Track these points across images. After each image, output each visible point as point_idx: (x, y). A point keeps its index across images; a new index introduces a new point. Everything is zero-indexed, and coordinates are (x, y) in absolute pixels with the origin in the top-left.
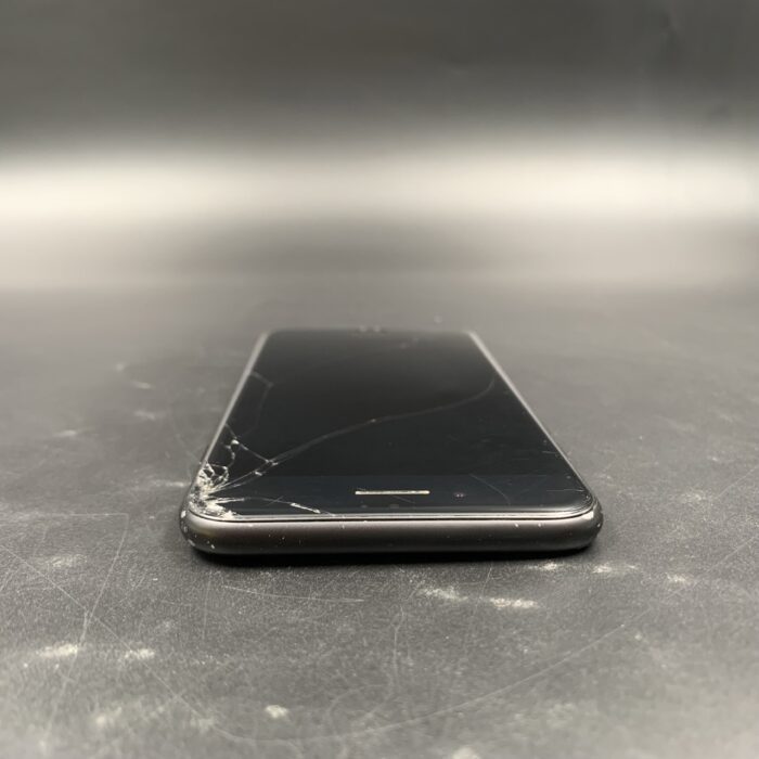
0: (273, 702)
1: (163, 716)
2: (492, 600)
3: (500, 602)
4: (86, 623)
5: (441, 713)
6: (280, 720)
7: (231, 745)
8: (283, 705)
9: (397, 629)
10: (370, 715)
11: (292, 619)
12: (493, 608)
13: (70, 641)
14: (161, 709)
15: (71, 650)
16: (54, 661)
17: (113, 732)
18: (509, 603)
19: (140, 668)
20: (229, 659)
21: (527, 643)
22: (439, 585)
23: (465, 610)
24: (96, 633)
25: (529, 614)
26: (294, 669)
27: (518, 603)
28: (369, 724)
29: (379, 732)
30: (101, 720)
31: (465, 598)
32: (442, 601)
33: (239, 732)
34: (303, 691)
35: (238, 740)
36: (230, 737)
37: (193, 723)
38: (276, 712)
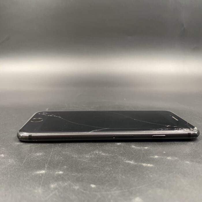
0: (92, 184)
1: (67, 185)
2: (143, 164)
3: (144, 165)
4: (46, 166)
5: (132, 189)
6: (94, 188)
7: (83, 193)
8: (95, 184)
9: (120, 169)
10: (115, 188)
11: (94, 166)
13: (43, 170)
14: (66, 184)
15: (43, 172)
16: (40, 174)
17: (55, 189)
18: (146, 165)
19: (60, 175)
20: (80, 174)
21: (151, 175)
22: (129, 160)
23: (136, 166)
24: (49, 168)
25: (151, 168)
26: (96, 177)
27: (149, 165)
28: (115, 190)
29: (118, 192)
30: (52, 186)
31: (136, 163)
32: (130, 164)
34: (100, 182)
35: (85, 192)
36: (83, 191)
37: (74, 187)
38: (93, 186)
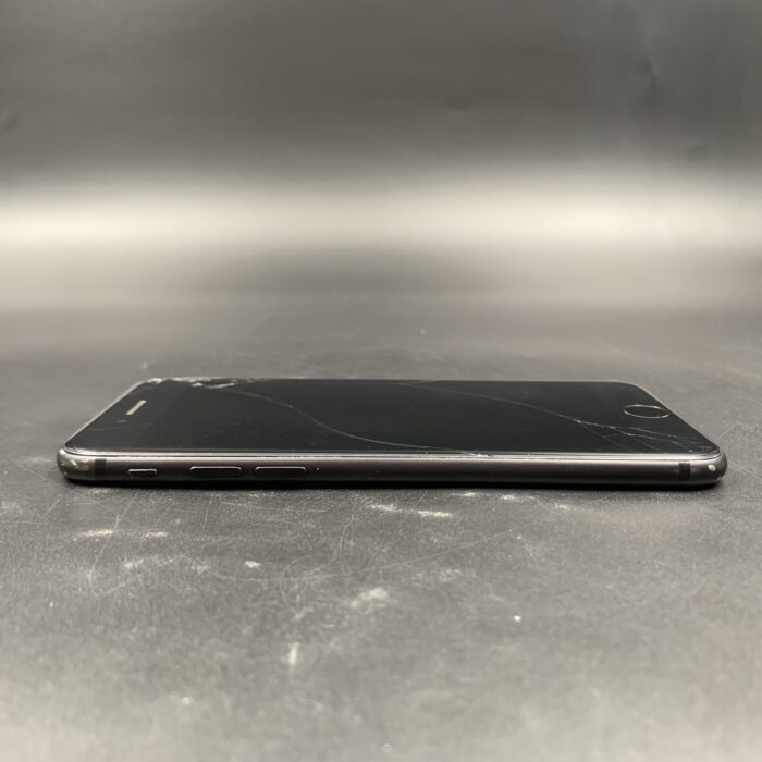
0: (250, 559)
1: (172, 564)
2: (420, 512)
3: (424, 513)
4: (118, 520)
5: (366, 570)
6: (254, 569)
7: (219, 580)
8: (257, 561)
9: (345, 527)
10: (318, 569)
11: (269, 520)
12: (419, 517)
13: (107, 528)
14: (171, 561)
15: (108, 532)
16: (96, 537)
17: (134, 571)
18: (431, 513)
19: (158, 541)
20: (221, 538)
21: (438, 536)
22: (383, 503)
23: (398, 516)
24: (123, 524)
25: (446, 520)
26: (268, 544)
27: (438, 514)
28: (316, 573)
29: (321, 578)
30: (129, 565)
31: (401, 510)
32: (383, 512)
33: (225, 574)
34: (275, 556)
35: (224, 578)
36: (218, 576)
37: (193, 568)
38: (251, 564)
